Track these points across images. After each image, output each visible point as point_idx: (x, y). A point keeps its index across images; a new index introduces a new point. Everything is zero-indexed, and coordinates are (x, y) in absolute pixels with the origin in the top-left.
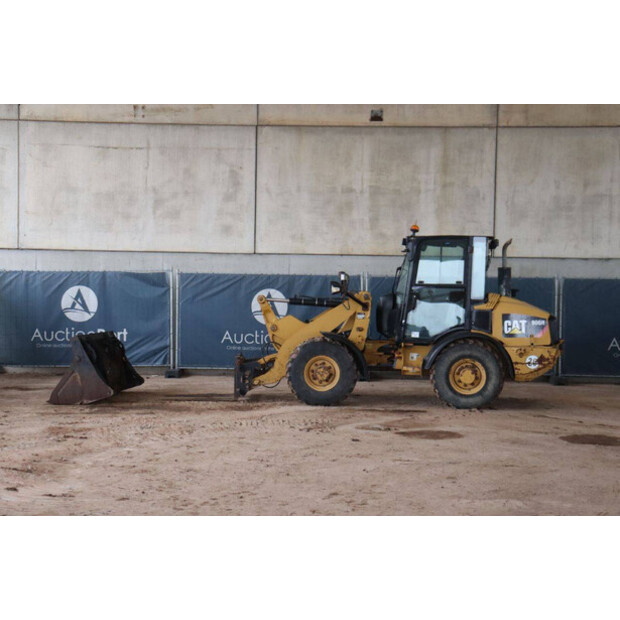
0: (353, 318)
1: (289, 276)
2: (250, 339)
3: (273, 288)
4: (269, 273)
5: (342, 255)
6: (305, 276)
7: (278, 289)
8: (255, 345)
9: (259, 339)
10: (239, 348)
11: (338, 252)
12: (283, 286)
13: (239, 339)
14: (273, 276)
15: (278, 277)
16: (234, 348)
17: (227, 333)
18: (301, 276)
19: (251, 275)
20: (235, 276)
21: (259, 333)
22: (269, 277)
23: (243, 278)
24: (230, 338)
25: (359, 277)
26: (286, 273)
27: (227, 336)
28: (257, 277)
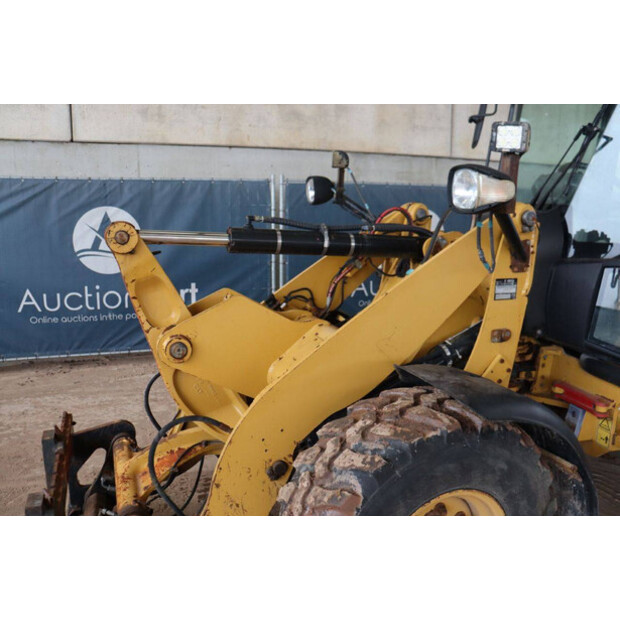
0: (477, 301)
1: (140, 182)
2: (73, 301)
3: (112, 205)
4: (103, 178)
5: (230, 147)
6: (171, 182)
7: (122, 207)
8: (85, 312)
9: (92, 301)
10: (55, 320)
11: (223, 143)
12: (131, 200)
13: (52, 304)
14: (112, 181)
15: (121, 183)
16: (45, 320)
17: (28, 293)
18: (164, 183)
19: (68, 181)
20: (35, 183)
21: (92, 291)
22: (104, 184)
23: (52, 185)
24: (34, 302)
25: (267, 183)
26: (134, 177)
27: (28, 299)
28: (80, 185)
